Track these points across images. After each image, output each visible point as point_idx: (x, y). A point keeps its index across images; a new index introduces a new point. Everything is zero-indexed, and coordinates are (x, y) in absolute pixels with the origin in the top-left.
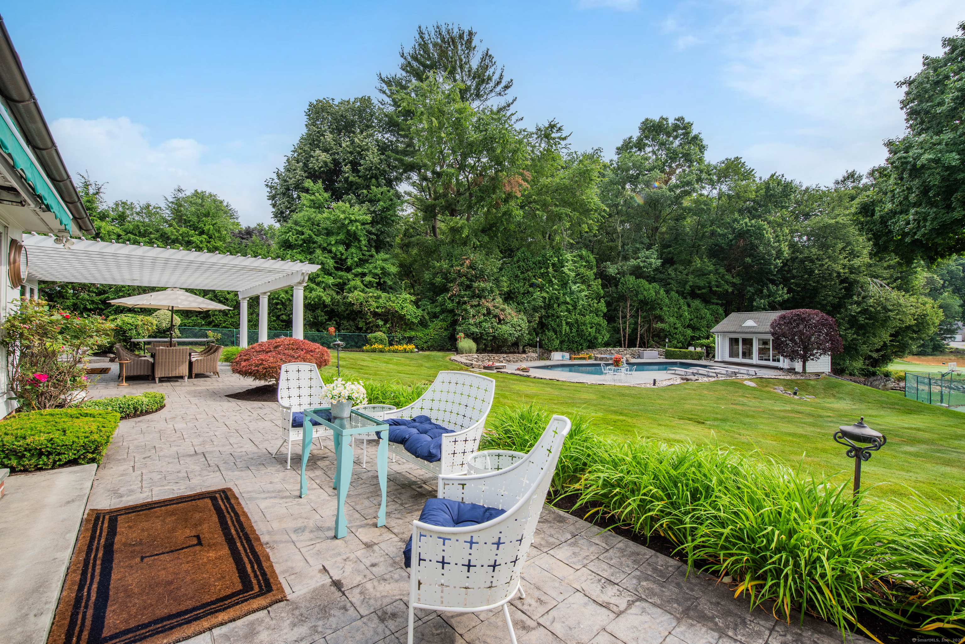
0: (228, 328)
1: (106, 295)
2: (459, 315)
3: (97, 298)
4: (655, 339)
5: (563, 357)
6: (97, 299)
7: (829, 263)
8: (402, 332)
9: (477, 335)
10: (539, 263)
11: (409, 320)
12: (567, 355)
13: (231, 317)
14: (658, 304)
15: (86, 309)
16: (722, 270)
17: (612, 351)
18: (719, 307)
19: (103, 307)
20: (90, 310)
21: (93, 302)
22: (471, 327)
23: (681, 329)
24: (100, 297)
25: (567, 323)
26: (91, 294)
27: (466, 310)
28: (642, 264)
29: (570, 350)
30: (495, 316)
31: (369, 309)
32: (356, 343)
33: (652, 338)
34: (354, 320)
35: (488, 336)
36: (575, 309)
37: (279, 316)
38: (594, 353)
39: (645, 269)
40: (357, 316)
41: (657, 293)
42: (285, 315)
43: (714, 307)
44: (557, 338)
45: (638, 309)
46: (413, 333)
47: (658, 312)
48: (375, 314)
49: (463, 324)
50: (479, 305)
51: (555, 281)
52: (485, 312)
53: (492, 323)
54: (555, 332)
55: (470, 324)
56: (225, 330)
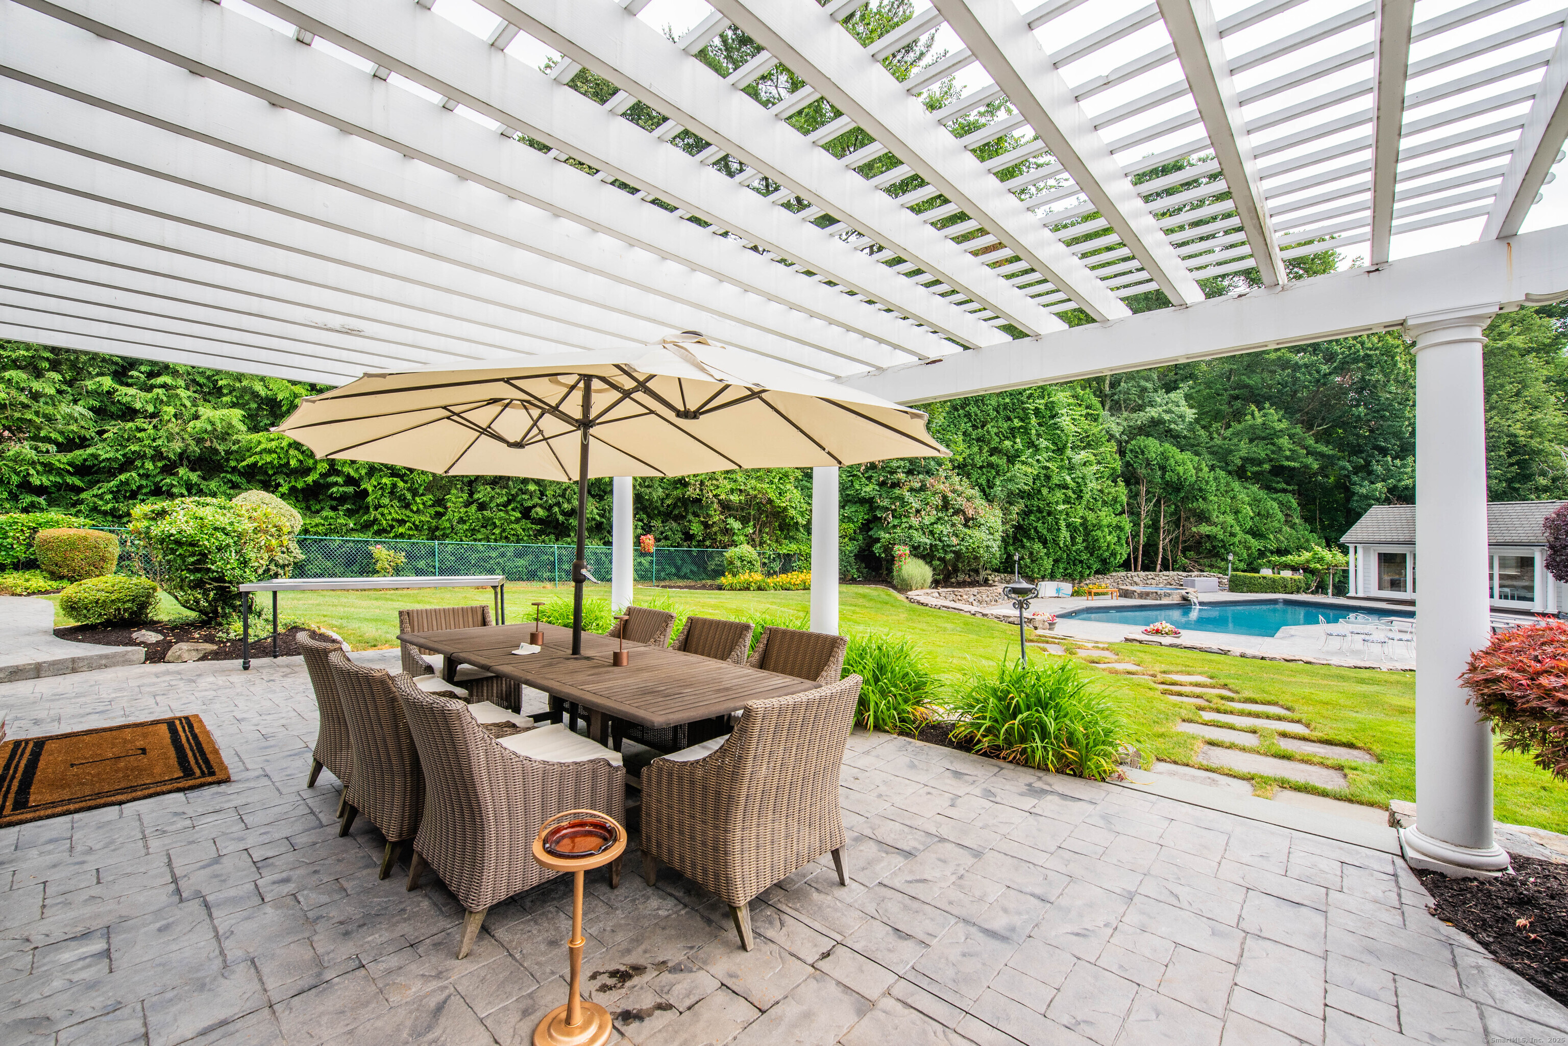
0: (410, 537)
1: (90, 451)
2: (887, 509)
3: (60, 456)
4: (1188, 553)
5: (1058, 590)
6: (61, 460)
7: (1496, 419)
8: (774, 545)
9: (925, 549)
10: (1005, 409)
11: (792, 518)
12: (1067, 587)
13: (418, 511)
14: (1200, 490)
15: (26, 486)
16: (1298, 429)
17: (1136, 579)
18: (1290, 496)
19: (78, 483)
20: (40, 490)
21: (49, 468)
22: (915, 534)
23: (1240, 536)
24: (70, 456)
25: (1068, 526)
26: (43, 447)
27: (901, 498)
28: (1167, 417)
29: (1068, 577)
30: (957, 512)
31: (715, 496)
32: (678, 569)
33: (1184, 552)
34: (679, 518)
35: (946, 552)
36: (1080, 498)
37: (530, 509)
38: (1106, 582)
39: (1173, 426)
40: (686, 510)
41: (1198, 469)
42: (541, 506)
43: (1281, 496)
44: (1048, 555)
45: (1159, 501)
46: (793, 547)
47: (1201, 504)
48: (726, 507)
49: (895, 527)
50: (923, 488)
51: (1043, 443)
52: (940, 503)
53: (953, 525)
54: (1044, 543)
55: (911, 527)
56: (404, 543)
